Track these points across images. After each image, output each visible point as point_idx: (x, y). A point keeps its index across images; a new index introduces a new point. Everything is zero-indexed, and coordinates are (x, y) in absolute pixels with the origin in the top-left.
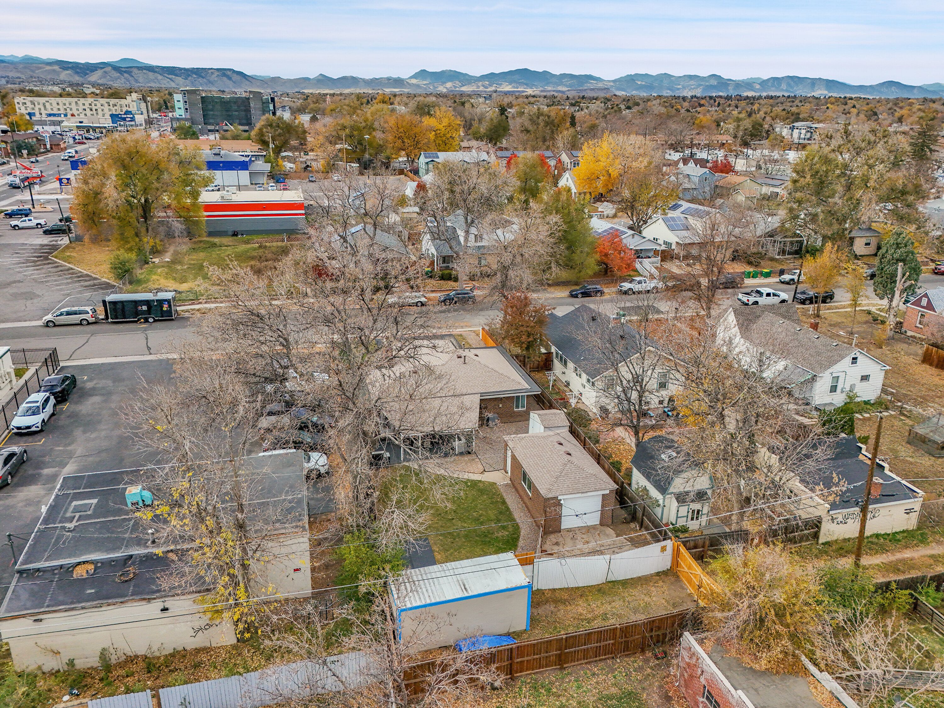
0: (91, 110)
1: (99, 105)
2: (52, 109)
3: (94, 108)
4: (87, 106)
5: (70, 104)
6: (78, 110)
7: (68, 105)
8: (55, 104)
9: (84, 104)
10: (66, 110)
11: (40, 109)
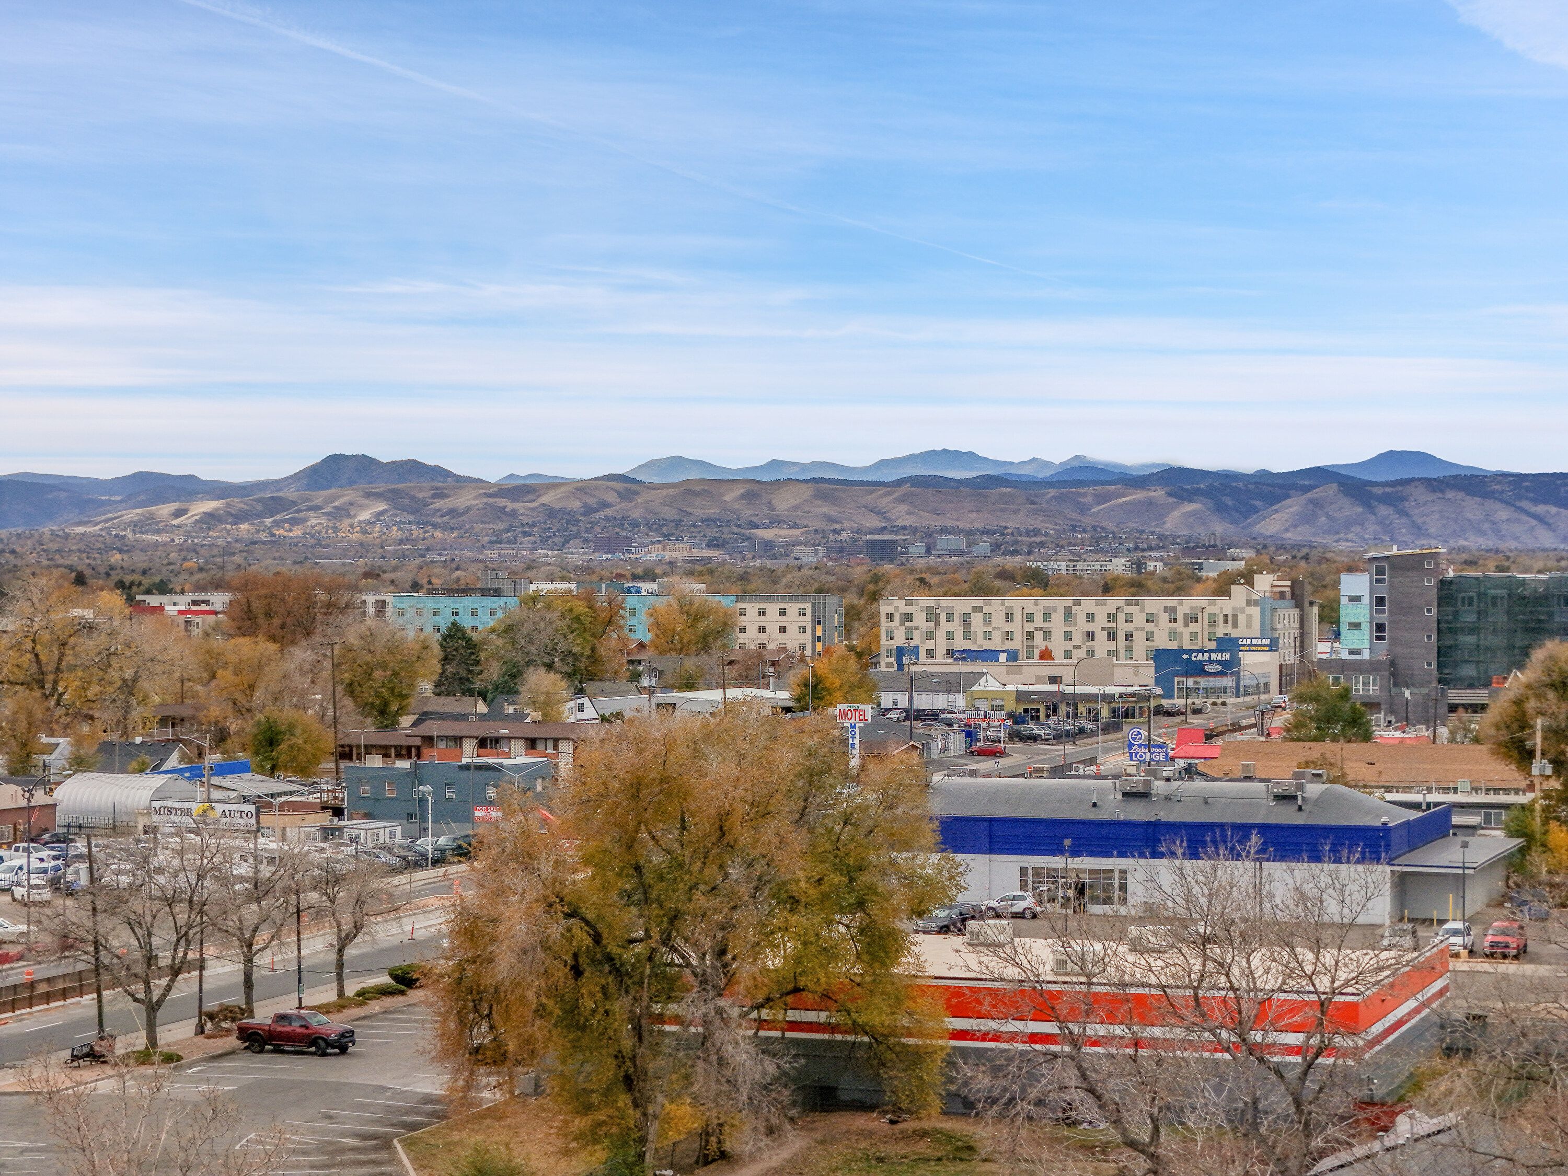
0: (1112, 636)
1: (1139, 619)
2: (988, 636)
3: (1123, 628)
4: (1101, 620)
5: (1047, 617)
6: (1068, 636)
7: (1039, 621)
8: (998, 620)
9: (1091, 617)
10: (1030, 636)
11: (950, 636)
